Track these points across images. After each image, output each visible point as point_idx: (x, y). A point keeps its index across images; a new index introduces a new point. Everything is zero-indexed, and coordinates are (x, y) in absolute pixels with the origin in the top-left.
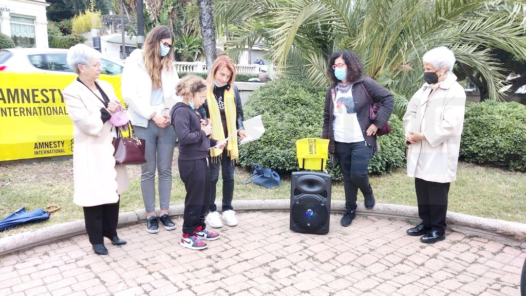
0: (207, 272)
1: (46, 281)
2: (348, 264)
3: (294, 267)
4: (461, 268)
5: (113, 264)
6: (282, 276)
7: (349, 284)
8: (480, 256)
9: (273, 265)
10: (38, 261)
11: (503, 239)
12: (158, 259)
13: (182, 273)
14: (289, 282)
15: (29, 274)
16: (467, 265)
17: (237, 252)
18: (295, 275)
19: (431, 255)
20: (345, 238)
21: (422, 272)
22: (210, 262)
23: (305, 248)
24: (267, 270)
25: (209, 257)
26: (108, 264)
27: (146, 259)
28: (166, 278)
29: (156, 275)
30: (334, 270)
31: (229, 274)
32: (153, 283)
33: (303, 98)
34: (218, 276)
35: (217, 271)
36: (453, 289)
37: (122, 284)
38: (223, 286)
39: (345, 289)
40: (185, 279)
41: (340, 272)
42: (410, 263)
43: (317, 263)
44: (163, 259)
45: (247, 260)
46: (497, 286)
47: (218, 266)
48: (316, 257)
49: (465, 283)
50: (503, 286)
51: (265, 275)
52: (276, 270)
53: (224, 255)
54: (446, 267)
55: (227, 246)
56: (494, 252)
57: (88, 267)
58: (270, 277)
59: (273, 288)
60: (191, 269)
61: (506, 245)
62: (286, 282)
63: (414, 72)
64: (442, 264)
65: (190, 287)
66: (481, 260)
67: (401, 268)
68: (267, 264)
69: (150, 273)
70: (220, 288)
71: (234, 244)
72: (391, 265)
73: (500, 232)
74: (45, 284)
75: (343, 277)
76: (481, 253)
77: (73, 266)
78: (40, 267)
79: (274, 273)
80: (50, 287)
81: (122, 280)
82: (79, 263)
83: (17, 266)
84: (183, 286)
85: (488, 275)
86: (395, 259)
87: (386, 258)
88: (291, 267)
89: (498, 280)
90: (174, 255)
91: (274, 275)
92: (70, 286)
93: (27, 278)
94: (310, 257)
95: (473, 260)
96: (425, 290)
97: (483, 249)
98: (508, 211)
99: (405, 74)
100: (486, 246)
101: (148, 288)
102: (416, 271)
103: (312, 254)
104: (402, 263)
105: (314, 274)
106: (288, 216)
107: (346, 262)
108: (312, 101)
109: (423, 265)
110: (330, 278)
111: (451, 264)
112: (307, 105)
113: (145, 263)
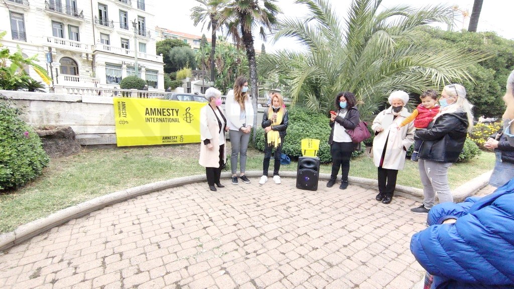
0: (253, 206)
1: (174, 205)
2: (328, 206)
3: (299, 206)
4: (391, 212)
5: (205, 199)
6: (293, 210)
7: (328, 217)
8: (402, 206)
9: (288, 205)
10: (168, 196)
11: (415, 198)
12: (228, 198)
13: (241, 206)
14: (297, 214)
15: (165, 202)
16: (394, 210)
17: (268, 197)
18: (300, 210)
19: (374, 204)
20: (326, 193)
21: (369, 213)
22: (254, 201)
23: (305, 197)
24: (285, 207)
25: (254, 199)
26: (203, 199)
27: (222, 198)
28: (233, 208)
29: (228, 206)
30: (320, 209)
31: (265, 208)
32: (227, 210)
33: (304, 117)
34: (259, 208)
35: (258, 206)
36: (387, 222)
37: (211, 209)
38: (263, 213)
39: (327, 219)
40: (243, 209)
41: (323, 210)
42: (362, 208)
43: (311, 205)
44: (230, 198)
45: (274, 202)
46: (411, 223)
47: (259, 203)
48: (311, 202)
49: (393, 220)
50: (415, 223)
51: (284, 209)
52: (289, 207)
53: (262, 198)
54: (382, 211)
55: (263, 194)
56: (409, 204)
57: (193, 200)
58: (287, 211)
59: (289, 216)
60: (246, 204)
61: (417, 202)
62: (296, 214)
63: (365, 105)
64: (380, 210)
65: (246, 213)
66: (402, 208)
67: (357, 210)
68: (284, 204)
69: (225, 205)
70: (261, 214)
71: (267, 193)
72: (351, 208)
73: (413, 194)
74: (173, 207)
75: (326, 213)
76: (402, 205)
77: (186, 199)
78: (170, 199)
79: (289, 209)
80: (176, 209)
81: (211, 207)
82: (189, 198)
83: (159, 197)
84: (242, 212)
85: (406, 216)
86: (354, 205)
87: (349, 204)
88: (297, 206)
89: (412, 219)
90: (235, 196)
91: (289, 210)
92: (185, 209)
93: (163, 204)
94: (307, 202)
95: (397, 208)
96: (371, 222)
97: (403, 203)
98: (418, 183)
99: (360, 106)
100: (405, 201)
101: (225, 212)
102: (366, 212)
103: (308, 200)
104: (357, 207)
105: (310, 211)
106: (295, 181)
107: (327, 205)
108: (309, 119)
109: (369, 209)
110: (318, 213)
111: (385, 210)
112: (306, 121)
113: (221, 199)
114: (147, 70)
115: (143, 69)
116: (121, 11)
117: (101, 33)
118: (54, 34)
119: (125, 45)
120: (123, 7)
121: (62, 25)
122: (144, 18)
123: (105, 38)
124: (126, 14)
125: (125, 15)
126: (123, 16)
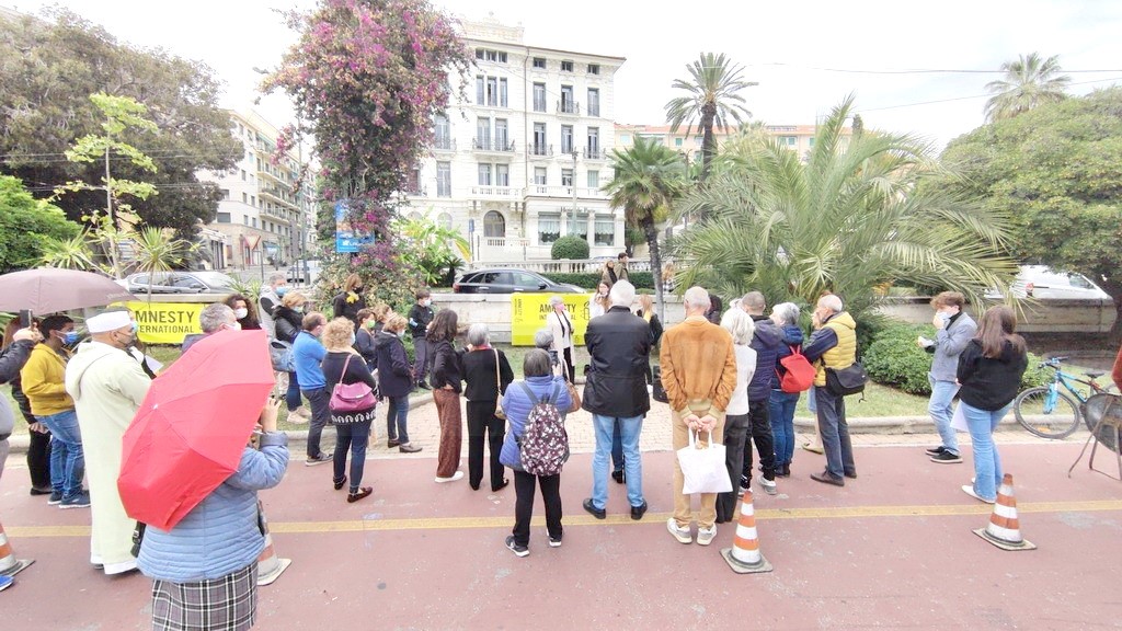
114: (598, 217)
115: (592, 215)
116: (563, 126)
117: (536, 168)
118: (481, 183)
119: (568, 179)
120: (567, 119)
121: (489, 165)
122: (597, 129)
123: (540, 174)
124: (570, 128)
125: (570, 131)
126: (567, 134)
